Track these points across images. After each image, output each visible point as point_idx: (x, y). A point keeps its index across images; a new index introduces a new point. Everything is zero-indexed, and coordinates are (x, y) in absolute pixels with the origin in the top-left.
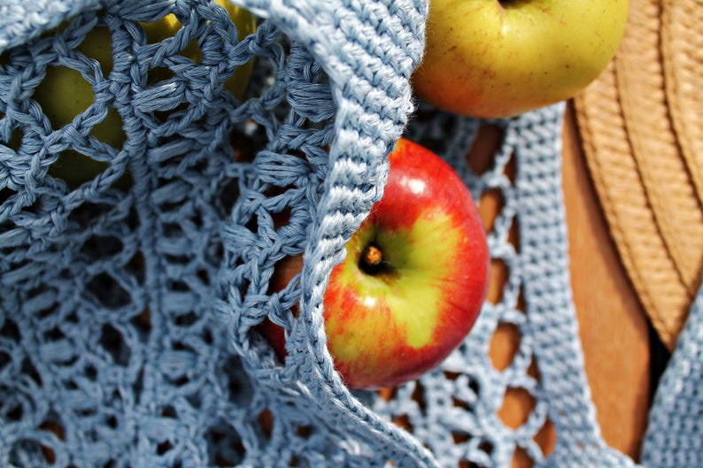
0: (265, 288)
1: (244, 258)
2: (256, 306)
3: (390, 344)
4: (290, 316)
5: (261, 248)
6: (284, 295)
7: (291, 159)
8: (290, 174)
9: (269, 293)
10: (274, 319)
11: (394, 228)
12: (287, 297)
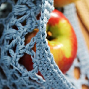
0: (24, 43)
1: (14, 38)
2: (22, 49)
3: (61, 57)
4: (33, 51)
5: (20, 32)
6: (30, 44)
7: (24, 6)
8: (25, 10)
9: (25, 45)
10: (28, 52)
11: (54, 24)
12: (31, 44)
